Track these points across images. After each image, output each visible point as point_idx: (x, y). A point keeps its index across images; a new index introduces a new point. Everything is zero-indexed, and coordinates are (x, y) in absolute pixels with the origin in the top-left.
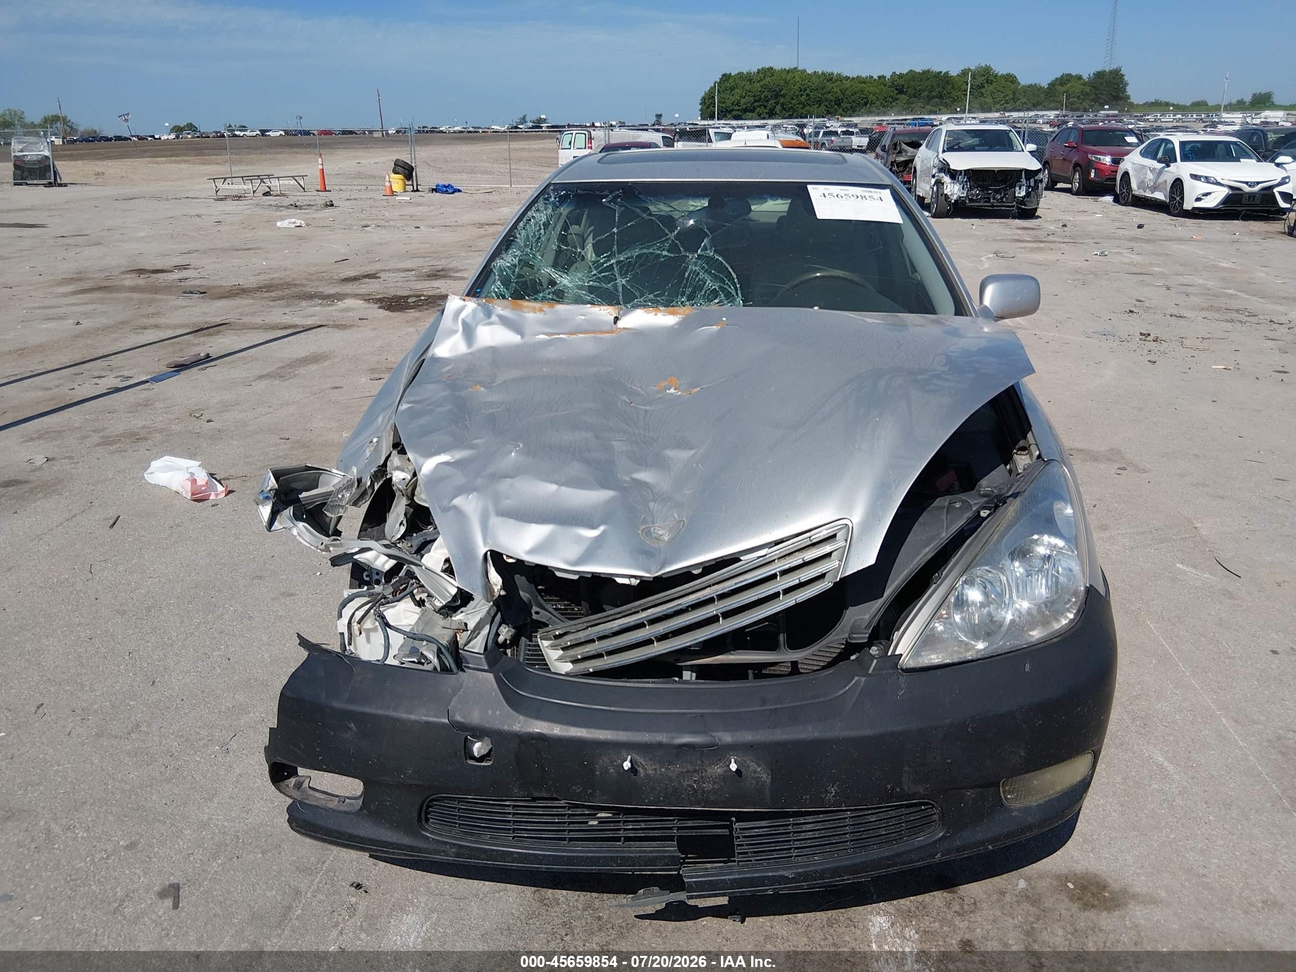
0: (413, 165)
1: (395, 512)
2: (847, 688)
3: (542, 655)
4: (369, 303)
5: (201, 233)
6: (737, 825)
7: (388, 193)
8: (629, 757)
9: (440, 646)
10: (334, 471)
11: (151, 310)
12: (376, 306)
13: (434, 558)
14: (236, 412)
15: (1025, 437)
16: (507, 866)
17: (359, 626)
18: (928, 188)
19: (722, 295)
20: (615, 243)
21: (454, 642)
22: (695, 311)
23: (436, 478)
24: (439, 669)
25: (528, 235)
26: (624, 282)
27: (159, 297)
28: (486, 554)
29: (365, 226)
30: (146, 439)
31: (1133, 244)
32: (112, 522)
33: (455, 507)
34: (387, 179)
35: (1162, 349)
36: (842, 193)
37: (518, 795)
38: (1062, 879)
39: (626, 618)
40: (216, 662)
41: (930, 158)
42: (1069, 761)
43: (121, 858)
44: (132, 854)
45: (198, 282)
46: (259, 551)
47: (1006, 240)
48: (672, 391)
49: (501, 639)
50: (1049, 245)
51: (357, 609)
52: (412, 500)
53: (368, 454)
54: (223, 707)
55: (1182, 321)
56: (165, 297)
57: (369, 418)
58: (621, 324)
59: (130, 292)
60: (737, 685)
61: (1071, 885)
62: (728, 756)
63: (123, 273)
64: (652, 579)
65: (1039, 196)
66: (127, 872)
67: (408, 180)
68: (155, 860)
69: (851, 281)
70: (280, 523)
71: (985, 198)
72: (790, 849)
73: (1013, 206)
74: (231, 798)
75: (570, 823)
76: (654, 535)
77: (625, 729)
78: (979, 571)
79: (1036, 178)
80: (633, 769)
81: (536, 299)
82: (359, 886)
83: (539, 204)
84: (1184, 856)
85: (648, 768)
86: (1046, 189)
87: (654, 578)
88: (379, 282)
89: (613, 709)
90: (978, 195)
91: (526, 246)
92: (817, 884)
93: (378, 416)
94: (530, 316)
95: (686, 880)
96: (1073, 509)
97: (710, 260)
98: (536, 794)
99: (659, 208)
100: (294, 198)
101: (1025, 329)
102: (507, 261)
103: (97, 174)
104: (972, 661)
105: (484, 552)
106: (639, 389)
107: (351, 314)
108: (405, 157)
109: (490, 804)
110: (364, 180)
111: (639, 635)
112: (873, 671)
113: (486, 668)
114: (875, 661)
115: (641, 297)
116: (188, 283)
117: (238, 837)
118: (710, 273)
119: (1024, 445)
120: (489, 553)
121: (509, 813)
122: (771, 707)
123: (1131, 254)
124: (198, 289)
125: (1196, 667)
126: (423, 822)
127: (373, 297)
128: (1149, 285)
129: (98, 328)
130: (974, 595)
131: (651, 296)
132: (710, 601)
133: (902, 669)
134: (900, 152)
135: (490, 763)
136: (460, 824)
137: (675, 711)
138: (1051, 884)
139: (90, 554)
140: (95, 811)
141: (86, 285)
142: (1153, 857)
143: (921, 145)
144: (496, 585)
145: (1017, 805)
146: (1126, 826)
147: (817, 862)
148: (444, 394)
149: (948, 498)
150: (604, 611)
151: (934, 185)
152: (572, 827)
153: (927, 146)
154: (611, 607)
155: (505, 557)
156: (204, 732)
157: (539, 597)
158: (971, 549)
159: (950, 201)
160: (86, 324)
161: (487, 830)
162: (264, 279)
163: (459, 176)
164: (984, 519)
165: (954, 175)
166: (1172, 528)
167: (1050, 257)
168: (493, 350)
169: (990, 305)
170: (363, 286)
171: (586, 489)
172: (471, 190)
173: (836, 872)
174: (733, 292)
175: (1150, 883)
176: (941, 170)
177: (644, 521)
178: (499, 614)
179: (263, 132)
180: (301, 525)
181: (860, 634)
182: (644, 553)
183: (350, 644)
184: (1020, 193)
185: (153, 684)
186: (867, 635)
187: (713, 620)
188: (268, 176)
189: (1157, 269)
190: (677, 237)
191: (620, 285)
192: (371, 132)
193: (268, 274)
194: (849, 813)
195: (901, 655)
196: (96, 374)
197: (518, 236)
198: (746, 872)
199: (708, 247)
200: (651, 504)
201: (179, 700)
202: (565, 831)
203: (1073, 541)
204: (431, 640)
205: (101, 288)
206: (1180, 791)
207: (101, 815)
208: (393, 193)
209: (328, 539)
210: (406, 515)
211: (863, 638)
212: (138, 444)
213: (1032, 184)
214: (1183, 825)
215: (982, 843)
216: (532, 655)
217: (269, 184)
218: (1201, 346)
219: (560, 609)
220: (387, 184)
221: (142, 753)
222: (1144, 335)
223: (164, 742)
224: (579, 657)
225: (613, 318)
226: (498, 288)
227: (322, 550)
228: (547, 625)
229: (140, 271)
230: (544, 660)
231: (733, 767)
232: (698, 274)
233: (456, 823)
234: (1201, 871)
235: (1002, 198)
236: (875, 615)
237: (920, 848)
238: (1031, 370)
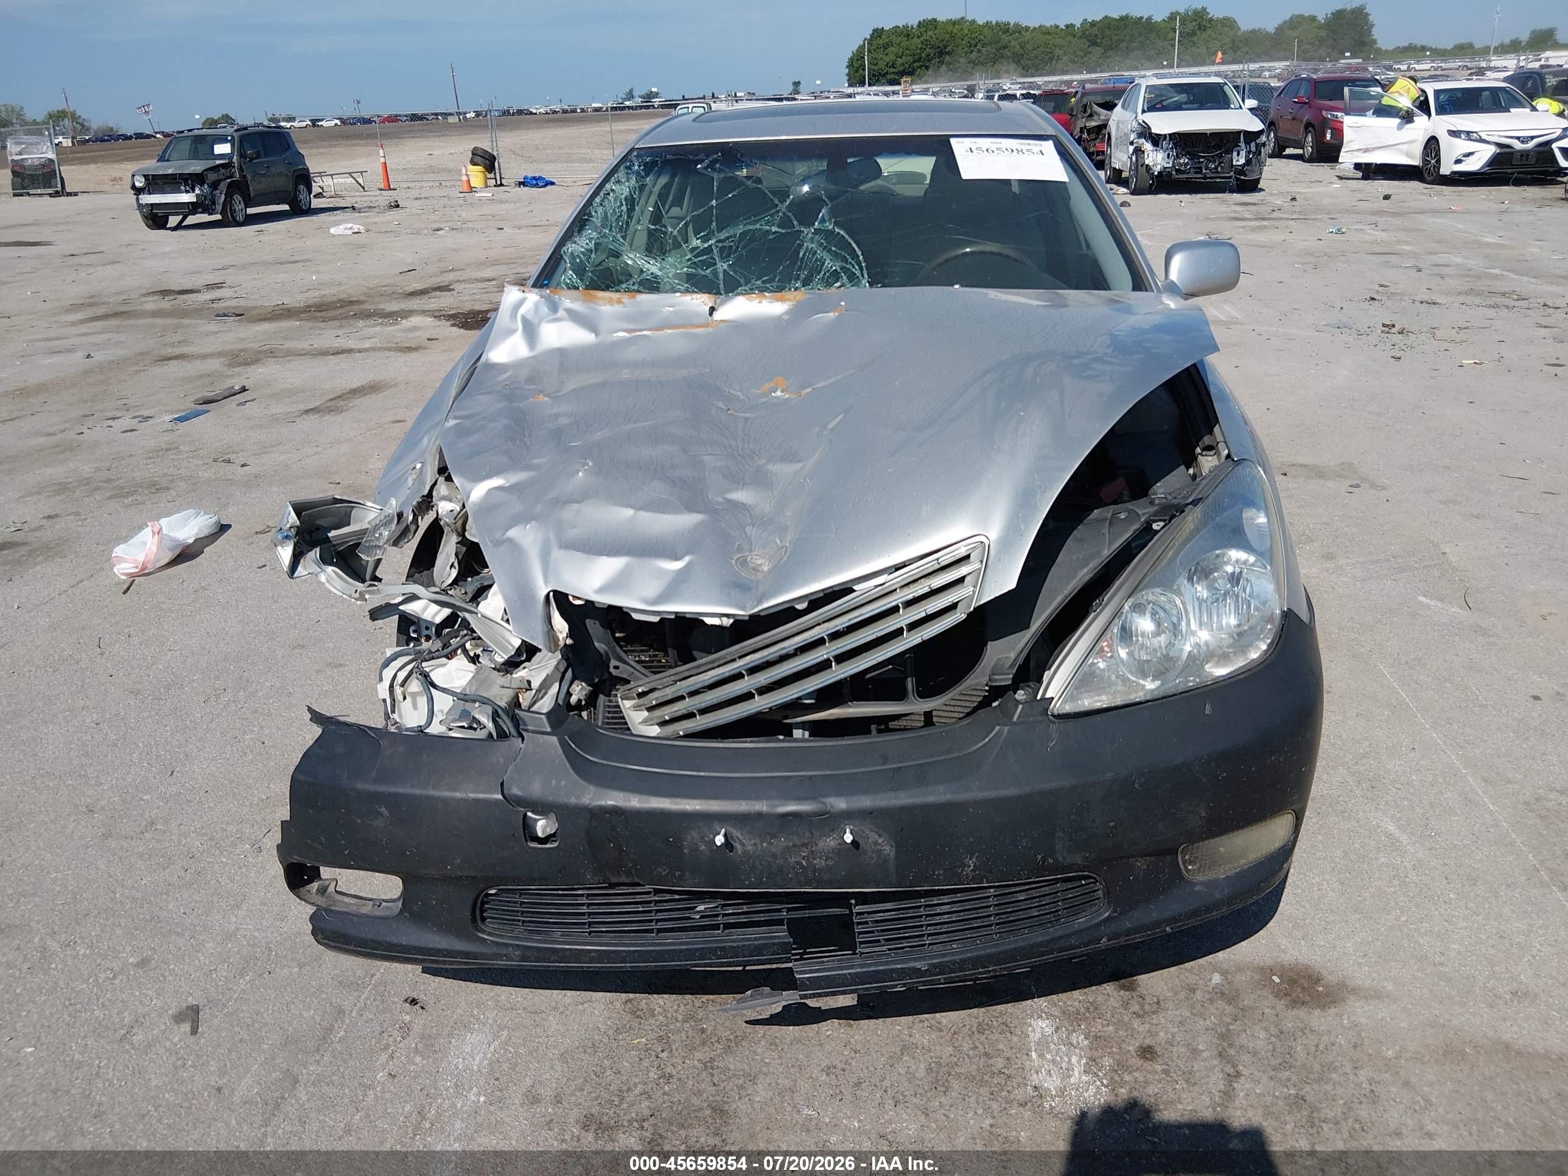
0: (495, 153)
1: (445, 553)
2: (987, 740)
3: (623, 718)
4: (440, 320)
5: (238, 244)
6: (858, 909)
7: (466, 189)
8: (723, 831)
9: (496, 708)
10: (369, 504)
11: (177, 338)
12: (449, 323)
13: (493, 605)
14: (277, 454)
15: (1211, 432)
16: (583, 967)
17: (402, 689)
18: (1125, 158)
19: (845, 278)
20: (714, 218)
21: (516, 703)
22: (808, 296)
23: (488, 506)
24: (495, 737)
25: (606, 213)
26: (725, 266)
27: (186, 321)
28: (548, 595)
29: (438, 230)
30: (168, 489)
31: (1374, 219)
32: (125, 587)
33: (510, 541)
34: (464, 172)
35: (1409, 343)
36: (993, 147)
37: (592, 881)
38: (1266, 972)
39: (721, 668)
40: (248, 747)
41: (1127, 121)
42: (1264, 823)
43: (131, 978)
44: (144, 972)
45: (233, 303)
46: (301, 615)
47: (1221, 219)
48: (779, 393)
49: (574, 700)
50: (1272, 222)
51: (399, 670)
52: (464, 536)
53: (410, 482)
54: (256, 799)
55: (1435, 308)
56: (193, 322)
57: (412, 440)
58: (718, 315)
59: (152, 317)
60: (854, 742)
61: (1276, 979)
62: (842, 825)
63: (144, 295)
64: (747, 618)
65: (1261, 164)
66: (137, 993)
67: (490, 173)
68: (171, 978)
69: (1008, 257)
70: (305, 567)
71: (1195, 168)
72: (923, 936)
73: (1230, 177)
74: (263, 904)
75: (657, 911)
76: (751, 565)
77: (716, 797)
78: (1150, 595)
79: (1258, 141)
80: (728, 844)
81: (616, 291)
82: (414, 1002)
83: (620, 174)
84: (1417, 942)
85: (747, 843)
86: (1271, 156)
87: (750, 616)
88: (453, 295)
89: (702, 774)
90: (1186, 164)
91: (604, 226)
92: (956, 977)
93: (422, 438)
94: (606, 309)
95: (797, 976)
96: (1268, 516)
97: (829, 234)
98: (614, 880)
99: (768, 174)
100: (351, 199)
101: (1242, 324)
102: (579, 245)
103: (115, 180)
104: (1140, 703)
105: (546, 593)
106: (739, 394)
107: (418, 334)
108: (485, 145)
109: (559, 895)
110: (436, 174)
111: (737, 688)
112: (1019, 717)
113: (549, 730)
114: (1020, 707)
115: (746, 285)
116: (221, 305)
117: (270, 950)
118: (829, 251)
119: (1211, 443)
120: (551, 594)
121: (583, 905)
122: (894, 766)
123: (1374, 230)
124: (233, 311)
125: (1439, 718)
126: (479, 922)
127: (444, 313)
128: (1396, 267)
129: (113, 361)
130: (1144, 624)
131: (759, 283)
132: (819, 642)
133: (1053, 716)
134: (1091, 116)
135: (555, 845)
136: (524, 922)
137: (777, 774)
138: (1252, 977)
139: (99, 625)
140: (101, 924)
141: (100, 311)
142: (1379, 943)
143: (1116, 105)
144: (561, 632)
145: (1200, 878)
146: (1346, 908)
147: (956, 951)
148: (501, 405)
149: (1112, 508)
150: (695, 660)
151: (1132, 154)
152: (660, 916)
153: (1123, 107)
154: (705, 655)
155: (571, 598)
156: (232, 829)
157: (618, 649)
158: (1139, 568)
159: (1153, 174)
160: (99, 356)
161: (556, 926)
162: (313, 297)
163: (552, 166)
164: (1157, 532)
165: (1156, 140)
166: (1413, 555)
167: (1276, 237)
168: (561, 352)
169: (1178, 279)
170: (433, 300)
171: (669, 513)
172: (566, 182)
173: (977, 962)
174: (858, 273)
175: (1374, 975)
176: (1140, 135)
177: (740, 549)
178: (570, 670)
179: (314, 122)
180: (330, 569)
181: (1002, 674)
182: (740, 587)
183: (393, 712)
184: (1238, 161)
185: (172, 774)
186: (1011, 676)
187: (824, 665)
188: (320, 173)
189: (1405, 247)
190: (789, 208)
191: (720, 270)
192: (446, 115)
193: (319, 290)
194: (992, 890)
195: (1052, 698)
196: (110, 414)
197: (593, 214)
198: (870, 965)
199: (826, 218)
200: (749, 529)
201: (202, 793)
202: (651, 921)
203: (1266, 556)
204: (485, 701)
205: (117, 313)
206: (1414, 865)
207: (108, 929)
208: (471, 190)
209: (362, 585)
210: (457, 555)
211: (1006, 679)
212: (158, 495)
213: (1253, 149)
214: (1417, 906)
215: (1158, 924)
216: (612, 718)
217: (321, 184)
218: (1458, 338)
219: (645, 662)
220: (464, 178)
221: (157, 855)
222: (1388, 326)
223: (184, 841)
224: (667, 718)
225: (707, 309)
226: (570, 279)
227: (357, 600)
228: (628, 682)
229: (165, 293)
230: (626, 723)
231: (848, 838)
232: (815, 252)
233: (519, 921)
234: (1438, 959)
235: (1216, 168)
236: (1021, 652)
237: (1080, 931)
238: (1215, 348)
